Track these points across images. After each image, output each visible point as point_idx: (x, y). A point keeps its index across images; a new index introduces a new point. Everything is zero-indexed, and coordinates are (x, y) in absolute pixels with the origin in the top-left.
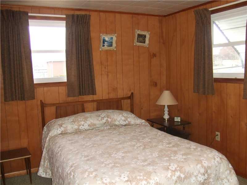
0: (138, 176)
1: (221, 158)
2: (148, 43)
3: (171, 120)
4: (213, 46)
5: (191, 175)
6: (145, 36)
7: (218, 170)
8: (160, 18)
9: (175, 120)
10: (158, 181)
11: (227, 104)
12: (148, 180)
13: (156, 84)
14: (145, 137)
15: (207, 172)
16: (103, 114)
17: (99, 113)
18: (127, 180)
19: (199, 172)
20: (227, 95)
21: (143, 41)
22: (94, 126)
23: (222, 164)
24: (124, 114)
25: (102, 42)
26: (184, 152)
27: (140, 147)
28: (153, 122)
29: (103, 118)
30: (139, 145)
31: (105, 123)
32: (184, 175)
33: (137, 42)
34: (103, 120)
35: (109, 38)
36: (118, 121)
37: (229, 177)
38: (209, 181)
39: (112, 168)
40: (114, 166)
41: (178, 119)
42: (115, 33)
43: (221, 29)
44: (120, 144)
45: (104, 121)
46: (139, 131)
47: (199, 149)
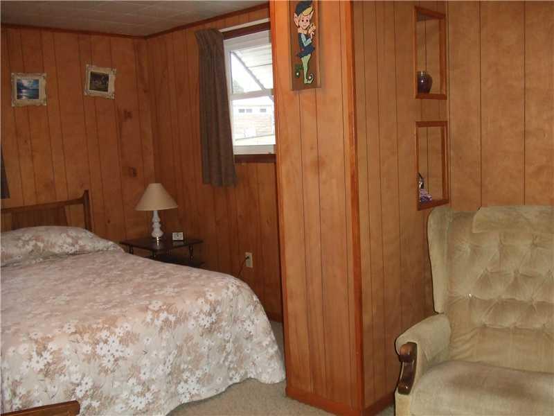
0: (96, 323)
1: (238, 287)
2: (113, 90)
3: (166, 239)
4: (230, 97)
5: (187, 315)
6: (106, 78)
7: (234, 306)
8: (136, 41)
9: (174, 239)
10: (129, 329)
11: (259, 200)
12: (112, 328)
13: (133, 173)
14: (111, 269)
15: (215, 310)
16: (26, 235)
17: (17, 233)
18: (74, 331)
19: (201, 310)
20: (258, 184)
21: (102, 87)
22: (10, 260)
23: (240, 296)
24: (70, 232)
25: (16, 88)
26: (177, 283)
27: (100, 283)
28: (131, 246)
29: (26, 242)
30: (99, 282)
31: (32, 251)
32: (175, 317)
33: (90, 89)
34: (26, 246)
35: (30, 82)
36: (60, 246)
37: (253, 317)
38: (220, 325)
39: (47, 317)
40: (51, 315)
41: (178, 236)
42: (44, 72)
43: (247, 65)
44: (63, 283)
45: (29, 248)
46: (101, 260)
47: (204, 276)
